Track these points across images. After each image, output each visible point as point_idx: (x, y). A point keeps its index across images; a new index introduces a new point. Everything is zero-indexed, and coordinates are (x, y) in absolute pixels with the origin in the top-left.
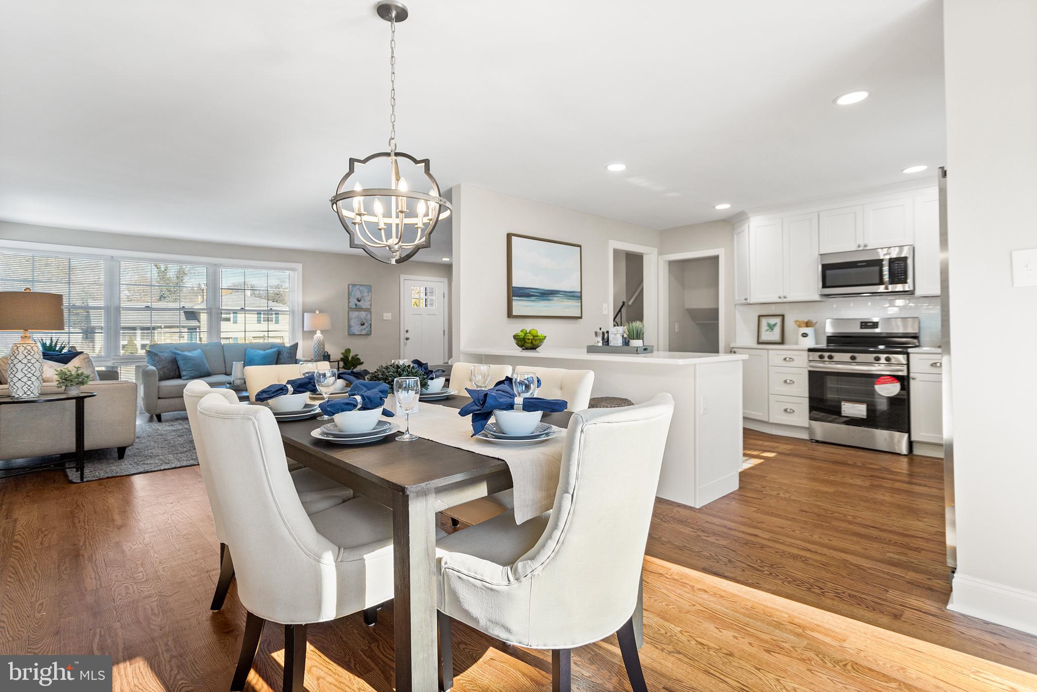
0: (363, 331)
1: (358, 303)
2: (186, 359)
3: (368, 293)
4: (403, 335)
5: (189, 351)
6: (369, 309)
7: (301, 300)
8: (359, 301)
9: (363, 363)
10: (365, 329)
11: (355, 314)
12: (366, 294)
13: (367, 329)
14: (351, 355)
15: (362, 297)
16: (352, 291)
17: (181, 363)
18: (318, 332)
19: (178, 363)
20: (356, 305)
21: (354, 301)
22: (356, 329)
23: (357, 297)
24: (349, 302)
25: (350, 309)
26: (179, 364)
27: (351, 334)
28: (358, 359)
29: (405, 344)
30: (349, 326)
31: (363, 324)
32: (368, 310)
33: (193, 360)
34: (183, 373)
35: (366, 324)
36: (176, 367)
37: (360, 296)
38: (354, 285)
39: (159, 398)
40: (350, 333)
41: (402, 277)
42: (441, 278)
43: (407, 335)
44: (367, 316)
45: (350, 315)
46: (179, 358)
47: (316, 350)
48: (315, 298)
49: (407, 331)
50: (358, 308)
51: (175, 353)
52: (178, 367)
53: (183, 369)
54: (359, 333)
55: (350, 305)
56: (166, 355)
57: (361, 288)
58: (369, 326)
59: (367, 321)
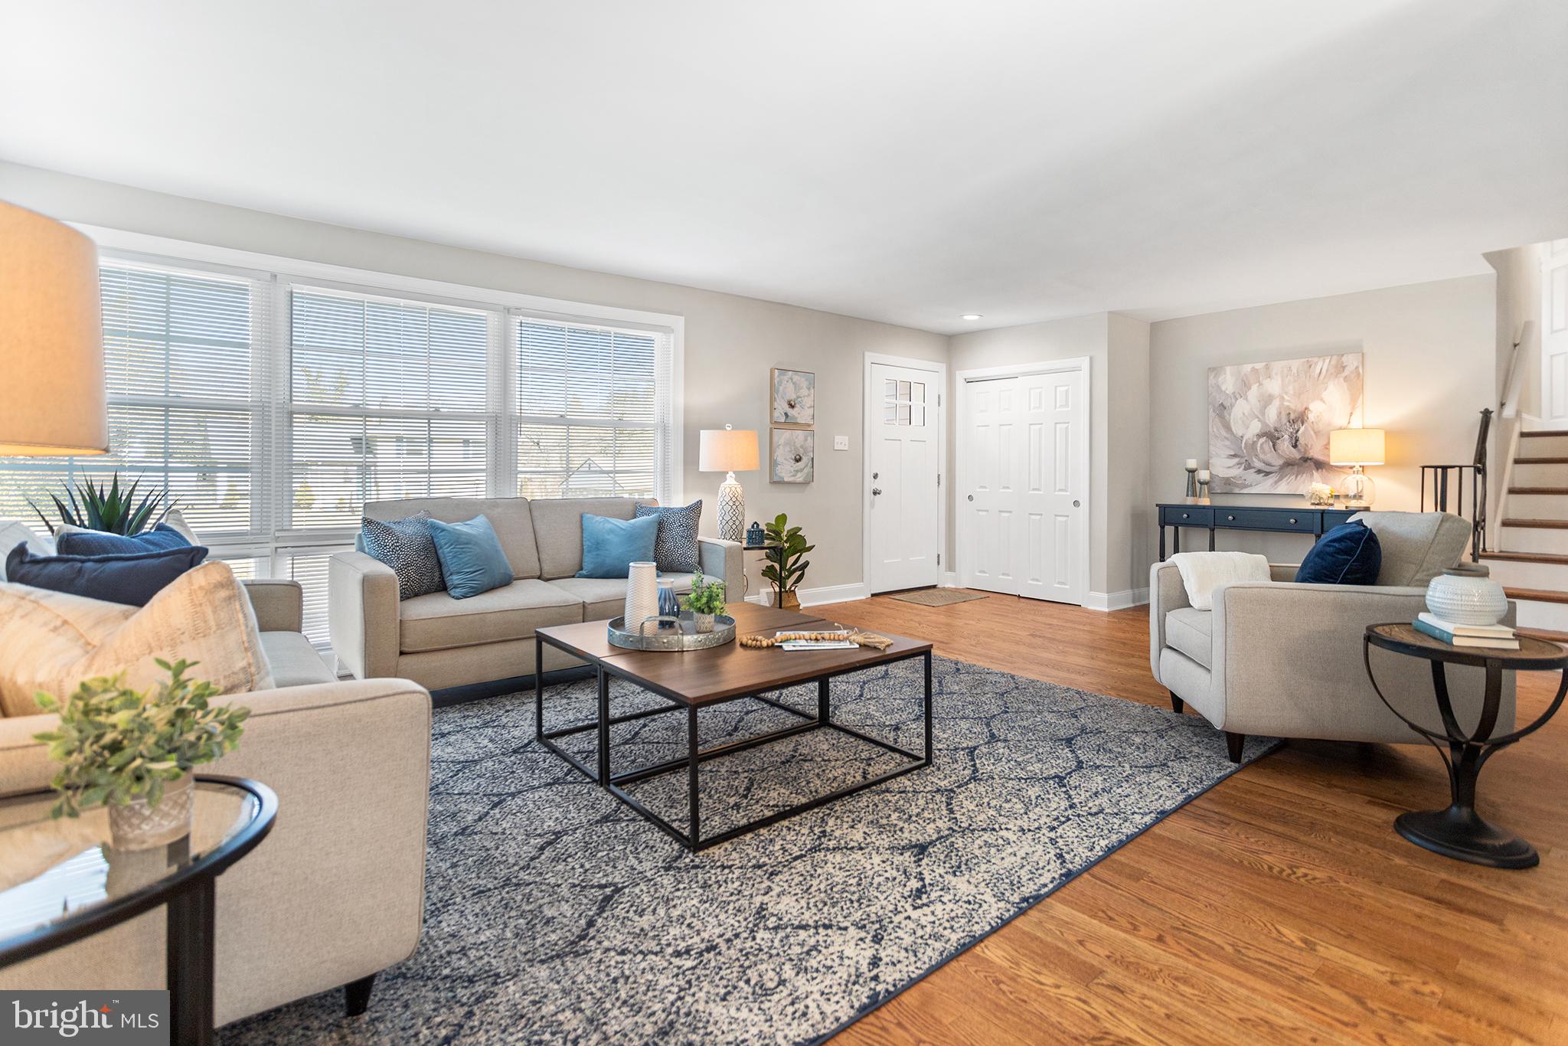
0: (799, 475)
1: (790, 412)
2: (461, 542)
3: (809, 389)
4: (870, 485)
5: (463, 520)
6: (809, 425)
7: (681, 401)
8: (792, 406)
9: (811, 548)
10: (801, 470)
11: (782, 436)
12: (804, 392)
13: (806, 471)
14: (788, 527)
15: (798, 397)
16: (780, 383)
17: (446, 552)
18: (731, 474)
19: (440, 552)
20: (786, 414)
21: (781, 406)
22: (787, 470)
23: (788, 398)
24: (772, 409)
25: (776, 425)
26: (441, 556)
27: (777, 483)
28: (803, 539)
29: (872, 505)
30: (773, 464)
31: (798, 460)
32: (805, 427)
33: (476, 544)
34: (455, 579)
35: (805, 459)
36: (435, 562)
37: (793, 397)
38: (783, 371)
39: (402, 653)
40: (776, 479)
41: (870, 356)
42: (936, 364)
43: (877, 485)
44: (806, 440)
45: (775, 439)
46: (441, 540)
47: (727, 518)
48: (711, 395)
49: (876, 476)
50: (790, 423)
51: (434, 527)
52: (440, 564)
53: (453, 569)
54: (791, 479)
55: (776, 414)
56: (410, 530)
57: (796, 378)
58: (810, 464)
59: (805, 452)
